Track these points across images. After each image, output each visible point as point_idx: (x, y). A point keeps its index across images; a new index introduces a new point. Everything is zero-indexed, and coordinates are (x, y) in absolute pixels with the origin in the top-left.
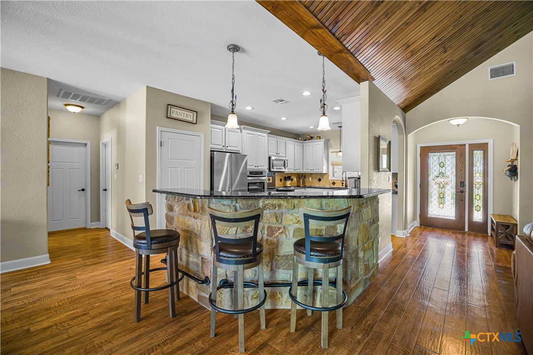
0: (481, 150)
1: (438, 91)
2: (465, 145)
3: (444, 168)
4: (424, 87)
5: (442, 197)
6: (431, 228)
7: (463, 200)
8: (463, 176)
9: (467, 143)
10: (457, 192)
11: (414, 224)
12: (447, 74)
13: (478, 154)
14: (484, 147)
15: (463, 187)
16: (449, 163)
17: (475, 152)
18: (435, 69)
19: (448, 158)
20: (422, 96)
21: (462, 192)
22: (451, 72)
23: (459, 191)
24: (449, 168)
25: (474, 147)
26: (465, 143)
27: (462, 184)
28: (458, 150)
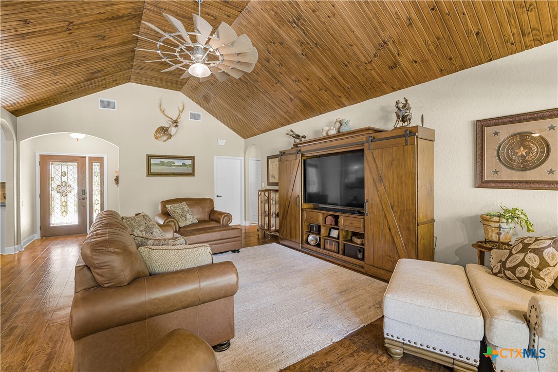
0: (98, 163)
1: (56, 104)
2: (86, 157)
3: (66, 177)
4: (39, 97)
5: (64, 205)
6: (54, 237)
7: (84, 206)
8: (84, 185)
9: (87, 155)
10: (79, 199)
11: (34, 237)
12: (62, 93)
13: (96, 167)
14: (100, 160)
15: (84, 194)
16: (71, 172)
17: (94, 164)
18: (47, 86)
19: (71, 167)
20: (36, 105)
21: (84, 199)
22: (66, 92)
23: (81, 198)
24: (71, 177)
25: (93, 160)
26: (85, 156)
27: (84, 192)
28: (80, 161)
